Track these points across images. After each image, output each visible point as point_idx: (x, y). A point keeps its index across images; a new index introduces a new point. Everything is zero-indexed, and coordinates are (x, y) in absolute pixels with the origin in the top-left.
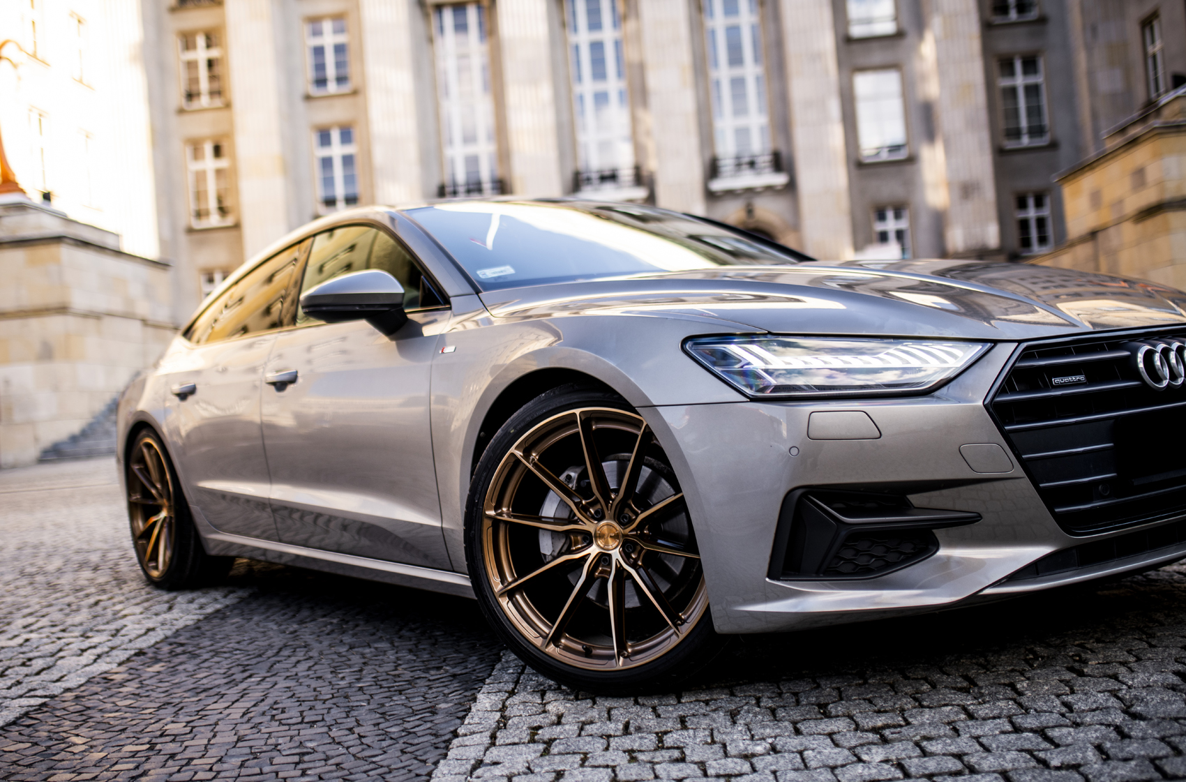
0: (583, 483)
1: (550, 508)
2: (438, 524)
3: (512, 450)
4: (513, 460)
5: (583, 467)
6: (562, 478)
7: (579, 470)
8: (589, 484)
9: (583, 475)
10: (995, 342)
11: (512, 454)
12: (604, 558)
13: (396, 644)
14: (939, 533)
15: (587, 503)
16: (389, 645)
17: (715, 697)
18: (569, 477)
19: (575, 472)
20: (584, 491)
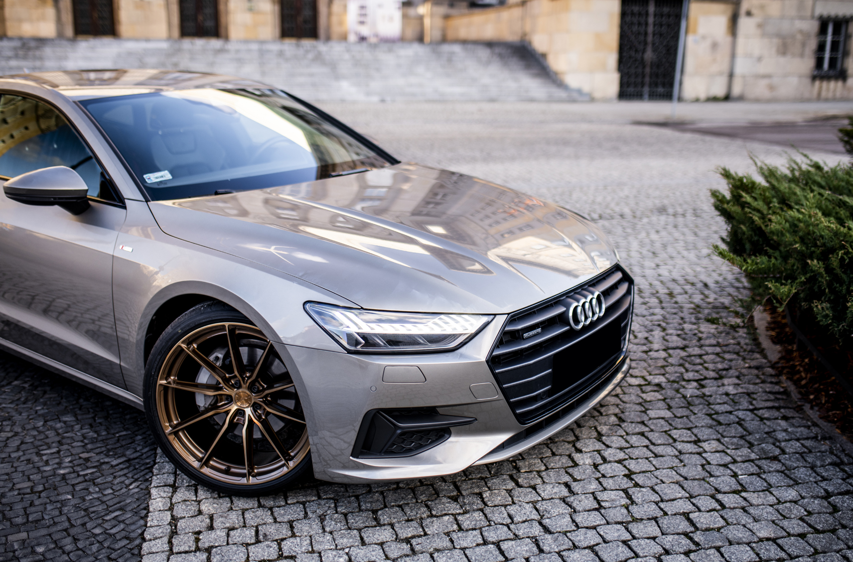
0: (227, 362)
1: (204, 377)
2: (117, 361)
3: (179, 343)
4: (180, 349)
5: (226, 349)
6: (212, 358)
7: (224, 352)
8: (231, 361)
9: (227, 356)
10: (495, 315)
11: (179, 346)
12: (240, 412)
13: (79, 417)
14: (452, 429)
15: (230, 377)
16: (74, 419)
17: (308, 499)
18: (217, 358)
19: (221, 354)
20: (227, 367)
